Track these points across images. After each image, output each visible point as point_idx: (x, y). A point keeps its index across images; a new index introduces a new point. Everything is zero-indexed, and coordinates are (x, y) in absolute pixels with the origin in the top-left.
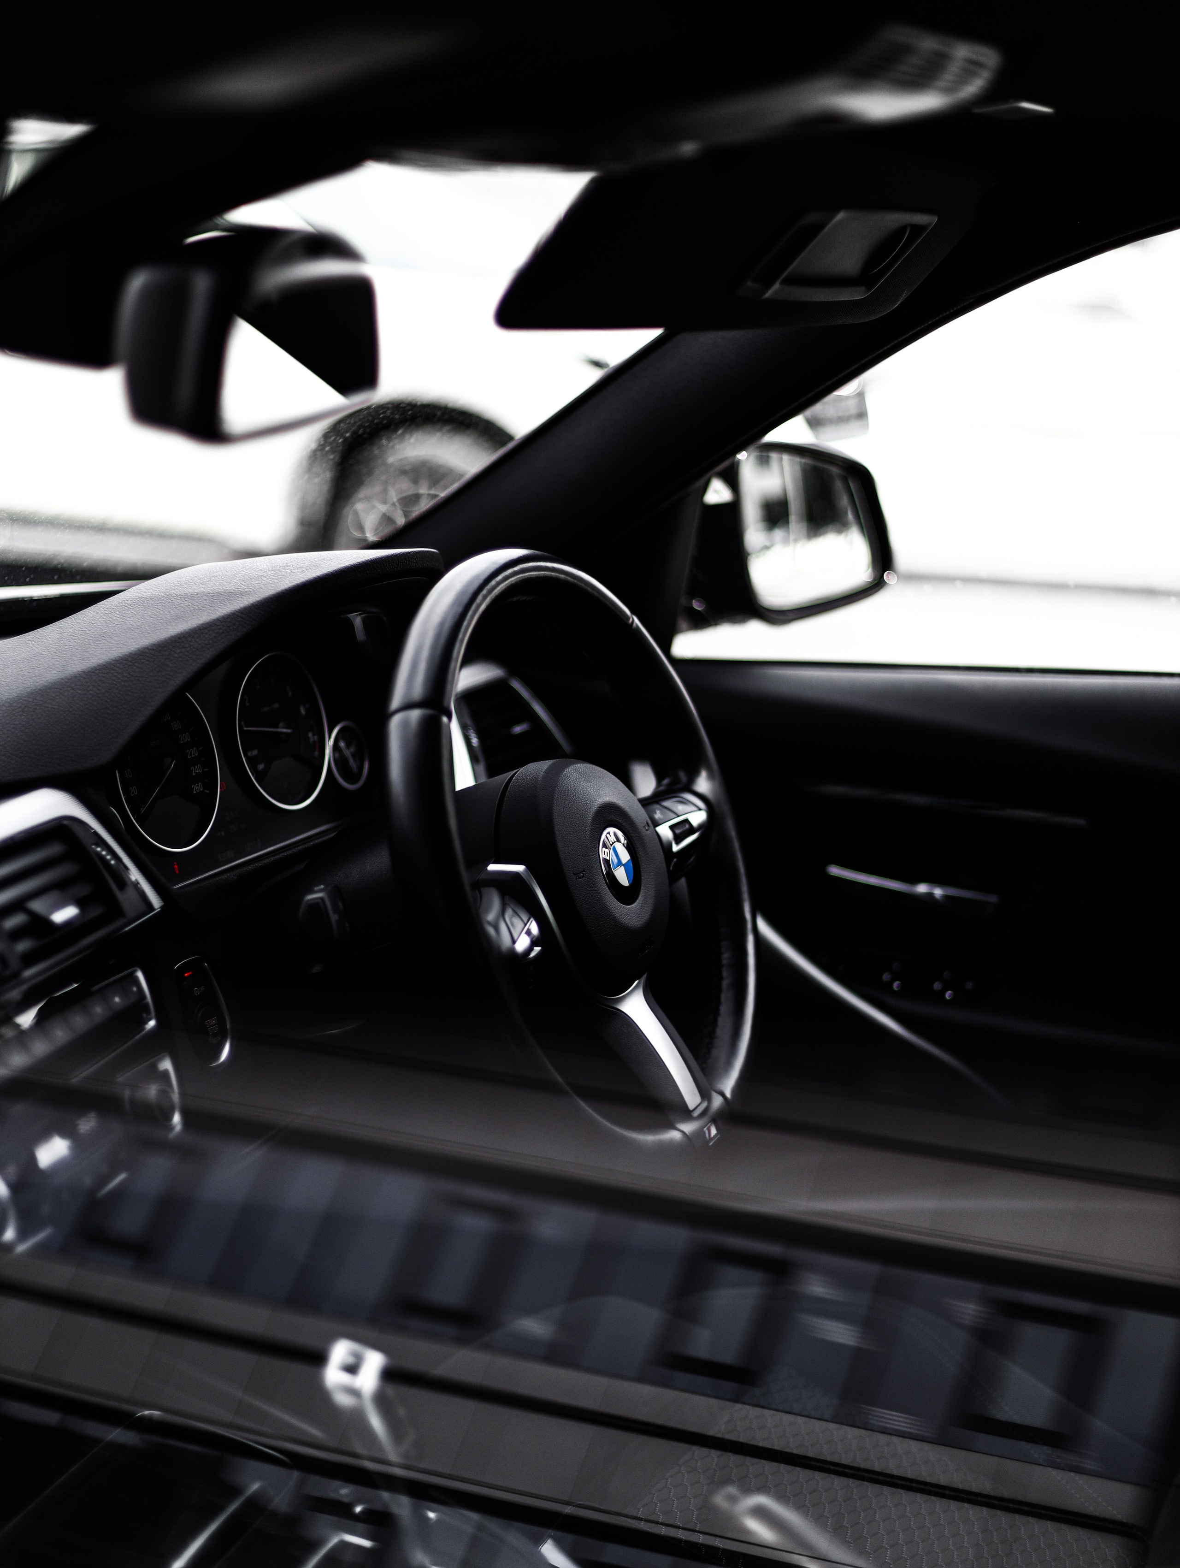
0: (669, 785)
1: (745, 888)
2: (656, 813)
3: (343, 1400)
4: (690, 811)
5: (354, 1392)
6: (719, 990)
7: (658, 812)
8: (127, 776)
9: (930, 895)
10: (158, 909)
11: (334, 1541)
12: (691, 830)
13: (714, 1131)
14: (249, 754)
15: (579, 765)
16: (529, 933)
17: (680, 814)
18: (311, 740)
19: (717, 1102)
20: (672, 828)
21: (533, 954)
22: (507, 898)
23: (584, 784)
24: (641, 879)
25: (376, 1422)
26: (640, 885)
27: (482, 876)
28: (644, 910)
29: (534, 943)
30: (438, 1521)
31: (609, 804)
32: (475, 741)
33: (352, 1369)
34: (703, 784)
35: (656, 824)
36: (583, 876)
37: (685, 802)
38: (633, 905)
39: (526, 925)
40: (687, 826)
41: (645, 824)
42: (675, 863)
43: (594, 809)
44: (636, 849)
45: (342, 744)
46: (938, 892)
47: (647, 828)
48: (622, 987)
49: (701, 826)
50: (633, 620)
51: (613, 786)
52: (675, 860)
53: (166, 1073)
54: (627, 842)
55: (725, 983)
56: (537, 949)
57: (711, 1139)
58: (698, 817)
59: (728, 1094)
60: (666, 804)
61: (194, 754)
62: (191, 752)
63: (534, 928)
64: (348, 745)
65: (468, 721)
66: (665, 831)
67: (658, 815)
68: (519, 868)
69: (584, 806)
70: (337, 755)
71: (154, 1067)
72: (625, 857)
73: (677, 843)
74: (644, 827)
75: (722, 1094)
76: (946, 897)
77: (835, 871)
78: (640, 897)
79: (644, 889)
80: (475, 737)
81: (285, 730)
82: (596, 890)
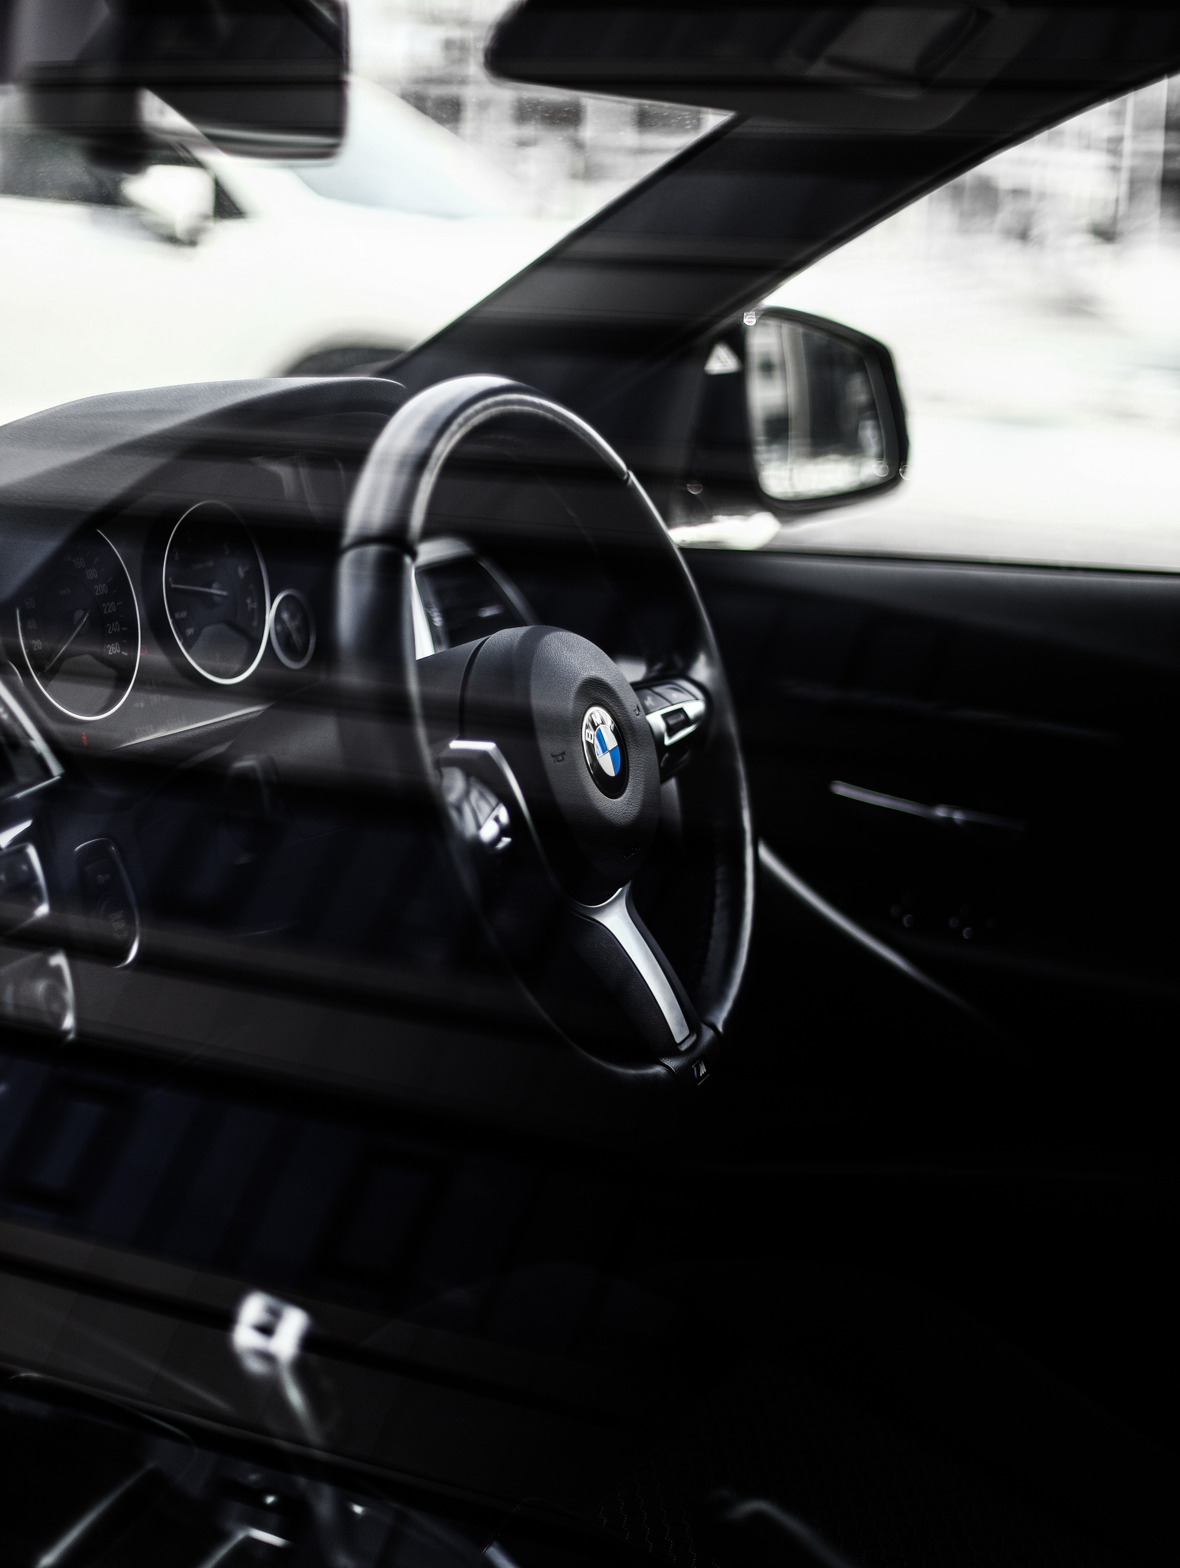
0: (662, 670)
1: (744, 795)
2: (646, 699)
3: (255, 1366)
4: (684, 700)
5: (268, 1357)
6: (712, 910)
7: (649, 698)
8: (31, 627)
9: (949, 821)
10: (56, 776)
11: (240, 1536)
12: (687, 722)
13: (703, 1070)
14: (177, 616)
15: (561, 633)
16: (497, 819)
17: (673, 703)
18: (250, 607)
19: (708, 1035)
20: (665, 717)
21: (501, 845)
22: (472, 779)
23: (567, 654)
24: (629, 770)
25: (295, 1396)
26: (628, 777)
27: (444, 754)
28: (632, 806)
29: (504, 832)
30: (365, 1518)
31: (595, 679)
32: (438, 621)
33: (266, 1330)
34: (702, 671)
35: (647, 712)
36: (563, 759)
37: (680, 690)
38: (619, 799)
39: (493, 809)
40: (682, 717)
41: (635, 708)
42: (666, 758)
43: (578, 682)
44: (625, 736)
45: (285, 616)
46: (958, 816)
47: (637, 713)
48: (602, 894)
49: (698, 719)
50: (629, 476)
51: (600, 660)
52: (667, 755)
53: (58, 970)
54: (615, 726)
55: (719, 902)
56: (506, 840)
57: (700, 1078)
58: (695, 707)
59: (720, 1028)
60: (659, 689)
61: (111, 609)
62: (108, 607)
63: (503, 814)
64: (292, 617)
65: (431, 599)
66: (656, 721)
67: (649, 702)
68: (489, 746)
69: (566, 679)
70: (279, 627)
71: (44, 963)
72: (611, 742)
73: (671, 735)
74: (634, 711)
75: (713, 1027)
76: (966, 823)
77: (842, 789)
78: (627, 791)
79: (632, 782)
80: (438, 616)
81: (219, 592)
82: (577, 777)
